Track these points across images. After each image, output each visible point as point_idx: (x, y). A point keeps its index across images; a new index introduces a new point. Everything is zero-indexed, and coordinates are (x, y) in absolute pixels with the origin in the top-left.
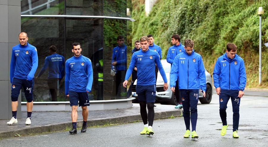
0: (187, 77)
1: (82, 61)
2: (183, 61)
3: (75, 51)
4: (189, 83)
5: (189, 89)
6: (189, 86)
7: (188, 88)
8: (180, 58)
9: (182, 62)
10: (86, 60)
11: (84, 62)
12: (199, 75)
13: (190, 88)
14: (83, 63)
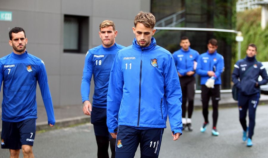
0: (138, 99)
1: (29, 63)
2: (131, 64)
3: (14, 42)
4: (141, 114)
5: (140, 125)
6: (141, 120)
7: (138, 124)
8: (125, 58)
9: (129, 66)
10: (35, 61)
11: (32, 66)
12: (165, 96)
13: (142, 123)
14: (30, 67)
